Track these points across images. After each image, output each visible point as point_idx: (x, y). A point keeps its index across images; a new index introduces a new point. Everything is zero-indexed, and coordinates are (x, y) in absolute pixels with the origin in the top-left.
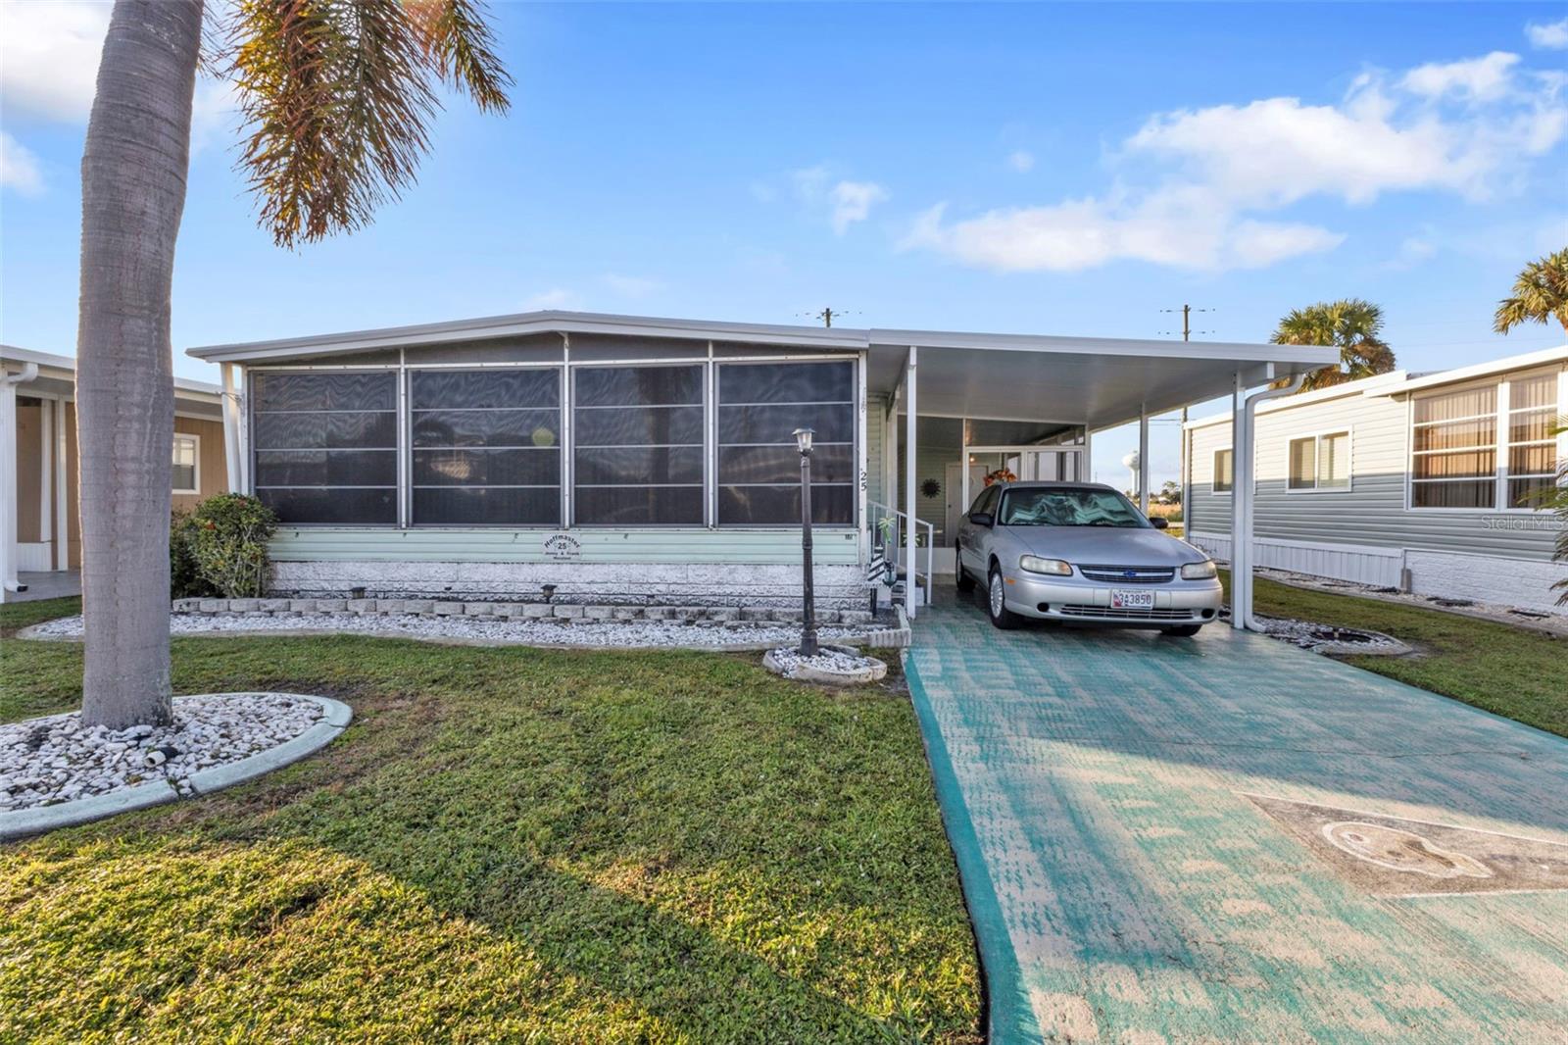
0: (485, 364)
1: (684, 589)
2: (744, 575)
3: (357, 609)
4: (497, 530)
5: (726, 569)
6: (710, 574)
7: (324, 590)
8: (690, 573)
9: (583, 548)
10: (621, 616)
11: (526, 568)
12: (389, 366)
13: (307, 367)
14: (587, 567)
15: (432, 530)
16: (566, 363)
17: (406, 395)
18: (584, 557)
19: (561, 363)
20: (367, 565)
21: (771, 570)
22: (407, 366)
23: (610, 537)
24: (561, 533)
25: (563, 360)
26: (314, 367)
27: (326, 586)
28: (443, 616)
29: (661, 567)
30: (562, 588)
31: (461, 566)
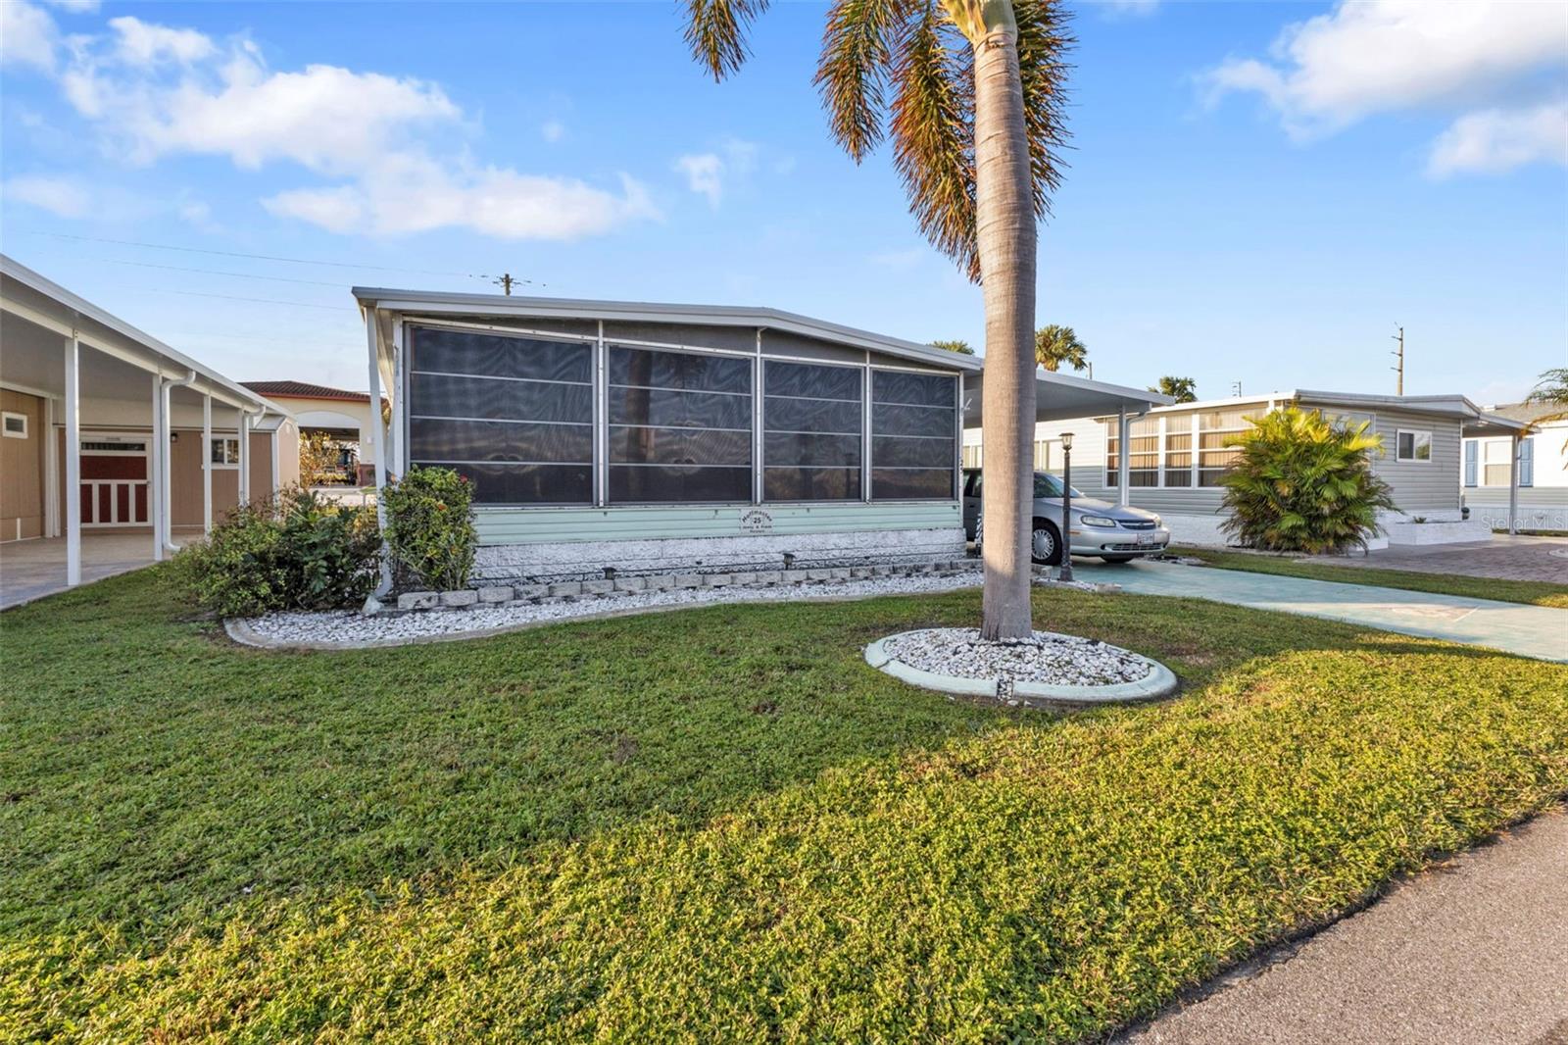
0: (685, 347)
1: (852, 553)
2: (892, 538)
3: (631, 588)
4: (697, 507)
5: (880, 535)
6: (870, 539)
7: (512, 577)
8: (857, 540)
9: (774, 522)
10: (861, 574)
11: (726, 542)
12: (586, 337)
13: (487, 327)
14: (778, 539)
15: (633, 508)
16: (759, 355)
17: (604, 369)
18: (774, 530)
19: (754, 354)
20: (564, 547)
21: (909, 534)
22: (606, 340)
23: (796, 511)
24: (755, 508)
25: (756, 351)
26: (495, 328)
27: (515, 572)
28: (719, 587)
29: (836, 535)
30: (799, 555)
31: (666, 543)
